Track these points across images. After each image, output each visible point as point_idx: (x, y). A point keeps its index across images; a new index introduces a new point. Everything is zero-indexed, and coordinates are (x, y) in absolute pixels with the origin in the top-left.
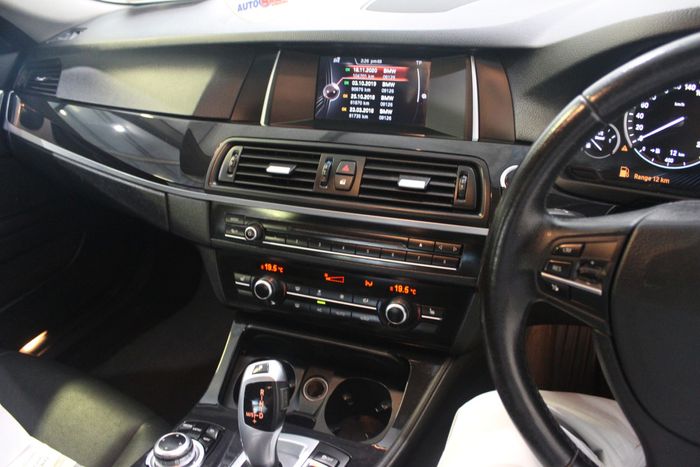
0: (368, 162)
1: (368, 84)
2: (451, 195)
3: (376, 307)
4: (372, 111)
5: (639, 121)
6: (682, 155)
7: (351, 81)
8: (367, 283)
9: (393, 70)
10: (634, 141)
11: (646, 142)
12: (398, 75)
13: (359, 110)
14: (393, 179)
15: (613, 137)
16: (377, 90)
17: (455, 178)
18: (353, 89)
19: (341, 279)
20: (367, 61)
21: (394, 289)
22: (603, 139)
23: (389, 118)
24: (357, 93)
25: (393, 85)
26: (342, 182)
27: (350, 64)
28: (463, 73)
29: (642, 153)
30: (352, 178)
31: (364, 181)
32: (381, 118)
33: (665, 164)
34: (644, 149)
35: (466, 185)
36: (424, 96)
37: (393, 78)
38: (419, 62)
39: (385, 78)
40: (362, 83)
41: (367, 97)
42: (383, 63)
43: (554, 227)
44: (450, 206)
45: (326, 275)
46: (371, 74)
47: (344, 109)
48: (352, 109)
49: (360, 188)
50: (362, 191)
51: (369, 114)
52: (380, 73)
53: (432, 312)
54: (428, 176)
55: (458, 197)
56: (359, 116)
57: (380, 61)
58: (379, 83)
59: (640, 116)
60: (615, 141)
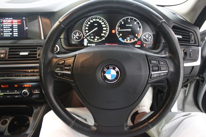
0: (10, 49)
1: (9, 26)
2: (36, 56)
3: (19, 92)
4: (11, 34)
5: (87, 30)
6: (99, 38)
7: (3, 25)
8: (15, 86)
9: (16, 21)
10: (86, 35)
11: (89, 35)
12: (18, 22)
13: (7, 34)
14: (18, 53)
15: (81, 35)
16: (12, 27)
17: (37, 51)
18: (4, 27)
19: (7, 86)
20: (7, 18)
21: (24, 86)
22: (78, 35)
23: (17, 36)
24: (6, 29)
25: (17, 25)
26: (2, 56)
27: (1, 20)
28: (37, 20)
29: (89, 38)
30: (5, 54)
31: (9, 55)
32: (14, 36)
33: (95, 40)
34: (89, 37)
35: (40, 52)
36: (27, 28)
37: (17, 23)
38: (24, 18)
39: (14, 23)
40: (7, 26)
41: (9, 30)
42: (13, 19)
43: (57, 58)
44: (36, 59)
45: (2, 86)
46: (9, 22)
47: (2, 34)
48: (4, 34)
49: (8, 57)
50: (9, 58)
51: (10, 35)
52: (12, 22)
53: (37, 91)
54: (29, 51)
55: (38, 56)
56: (7, 36)
57: (12, 18)
58: (12, 25)
59: (87, 28)
60: (81, 36)
